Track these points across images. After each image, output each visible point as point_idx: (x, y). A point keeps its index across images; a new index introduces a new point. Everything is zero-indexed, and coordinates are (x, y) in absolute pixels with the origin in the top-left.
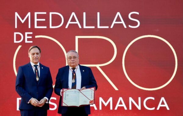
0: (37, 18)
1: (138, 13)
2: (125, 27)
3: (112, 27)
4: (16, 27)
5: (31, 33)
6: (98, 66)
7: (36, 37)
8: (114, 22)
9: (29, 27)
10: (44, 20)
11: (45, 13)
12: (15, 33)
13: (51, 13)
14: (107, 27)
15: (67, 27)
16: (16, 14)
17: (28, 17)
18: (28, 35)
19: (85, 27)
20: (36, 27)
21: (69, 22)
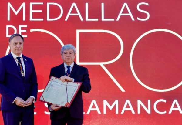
0: (33, 9)
1: (147, 4)
2: (133, 19)
3: (118, 19)
4: (9, 19)
5: (26, 26)
6: (102, 64)
7: (32, 30)
8: (121, 14)
9: (24, 19)
10: (41, 11)
11: (42, 3)
12: (8, 27)
13: (48, 4)
14: (113, 20)
15: (66, 19)
16: (9, 5)
17: (23, 7)
18: (22, 29)
19: (87, 19)
20: (31, 19)
21: (69, 14)
